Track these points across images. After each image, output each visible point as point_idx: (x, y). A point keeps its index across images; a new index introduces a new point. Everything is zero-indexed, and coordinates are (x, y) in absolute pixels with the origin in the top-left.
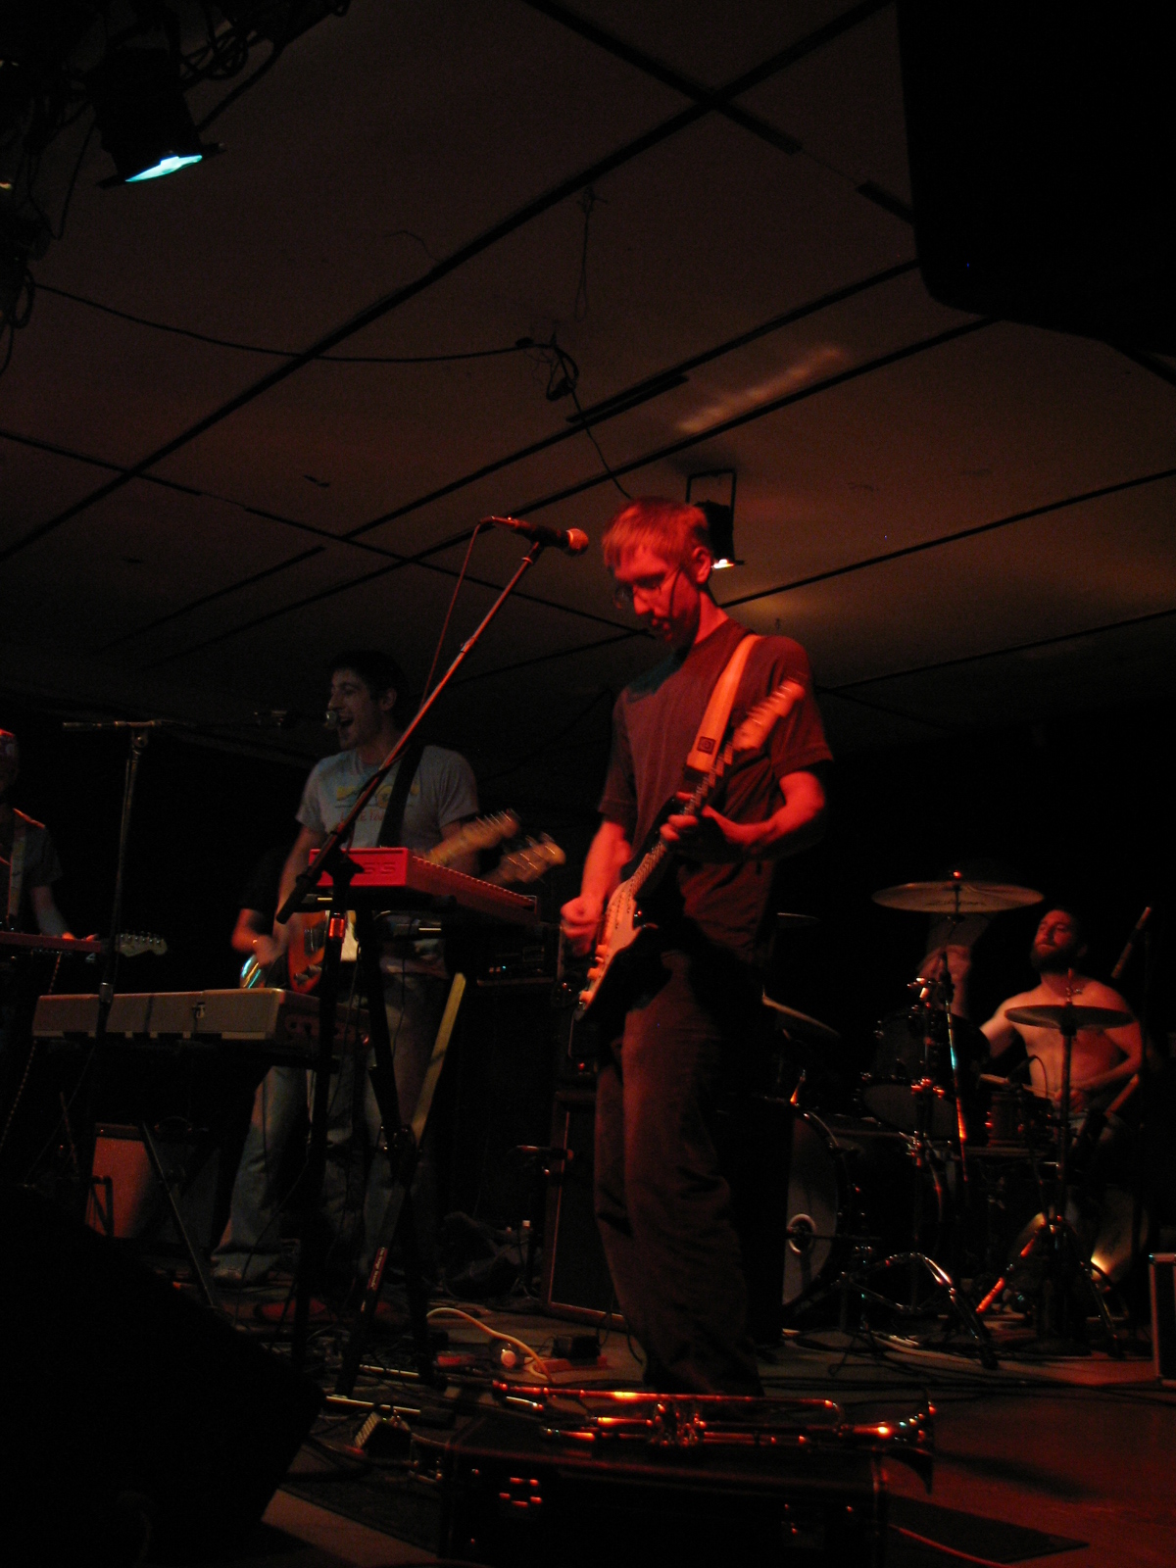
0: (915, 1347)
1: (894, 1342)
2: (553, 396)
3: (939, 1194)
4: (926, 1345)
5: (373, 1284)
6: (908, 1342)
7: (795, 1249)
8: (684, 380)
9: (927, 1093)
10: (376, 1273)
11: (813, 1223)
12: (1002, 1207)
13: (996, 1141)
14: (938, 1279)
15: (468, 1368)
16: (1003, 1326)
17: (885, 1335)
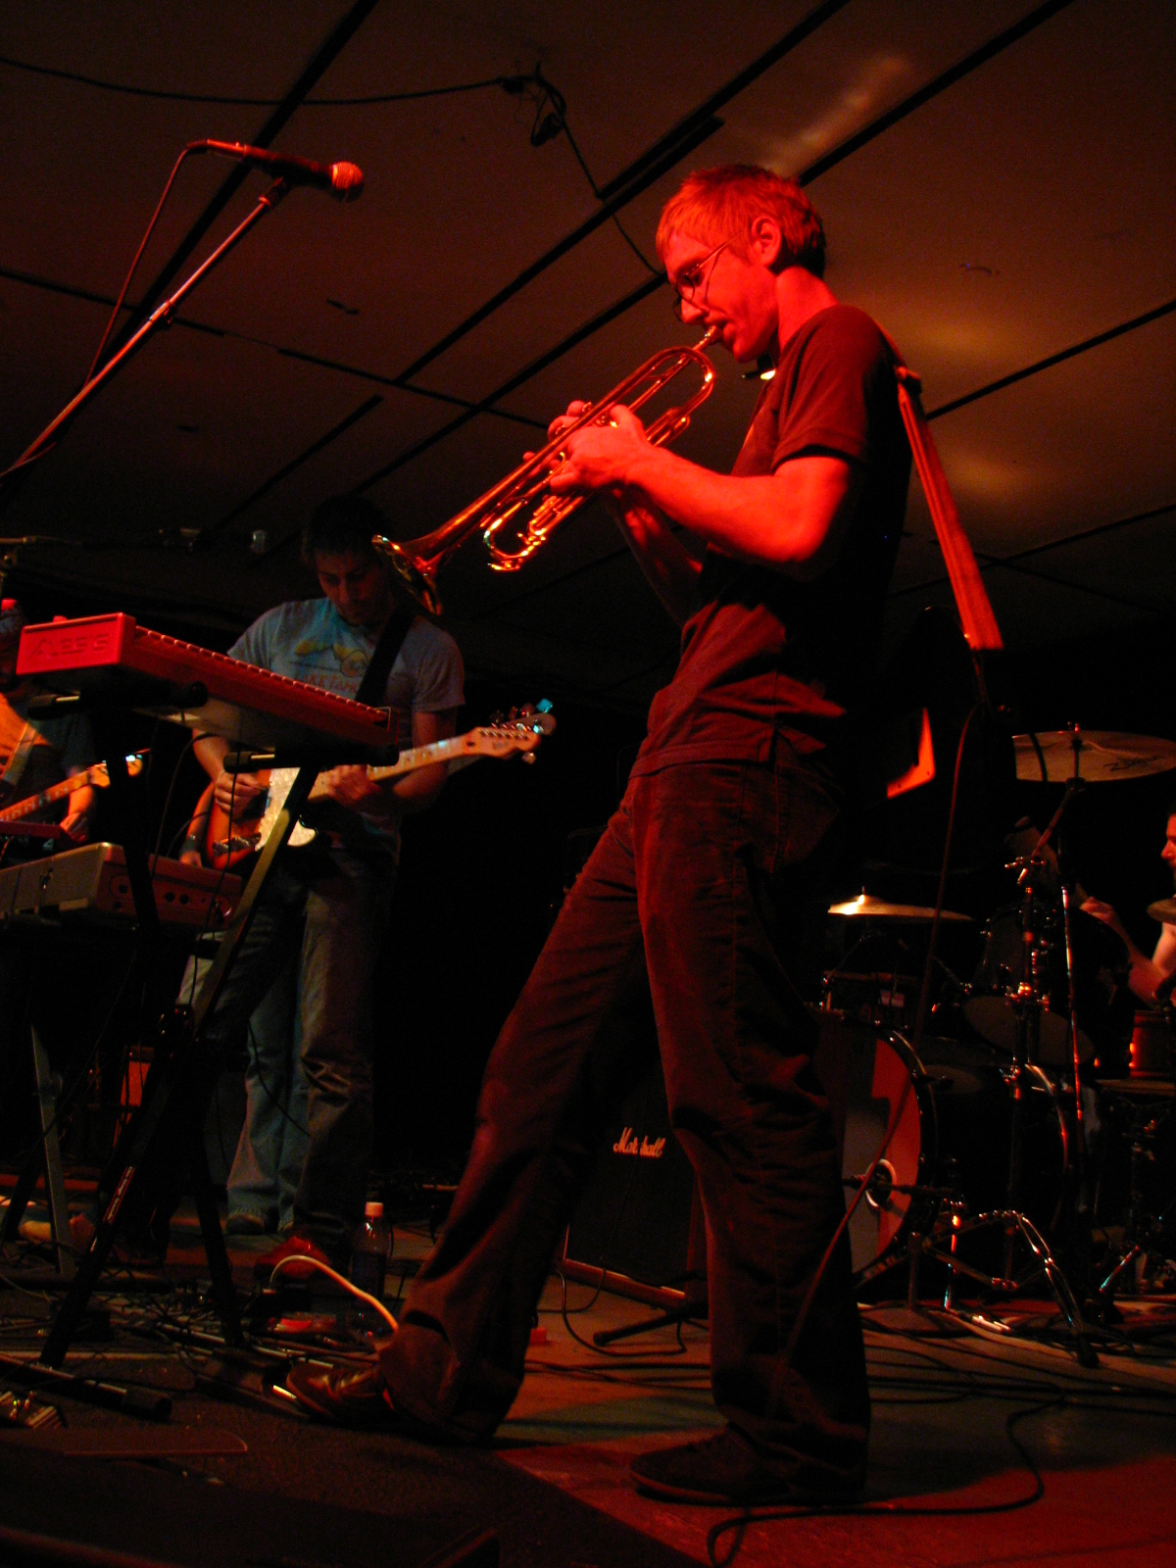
0: (1003, 1332)
1: (979, 1325)
2: (538, 140)
3: (1064, 1139)
4: (1017, 1331)
5: (111, 1215)
6: (997, 1325)
7: (871, 1201)
8: (719, 124)
9: (1027, 1004)
10: (117, 1200)
11: (892, 1169)
12: (1152, 1158)
13: (1138, 1073)
14: (1035, 1249)
15: (318, 1337)
16: (1153, 1310)
17: (968, 1316)
